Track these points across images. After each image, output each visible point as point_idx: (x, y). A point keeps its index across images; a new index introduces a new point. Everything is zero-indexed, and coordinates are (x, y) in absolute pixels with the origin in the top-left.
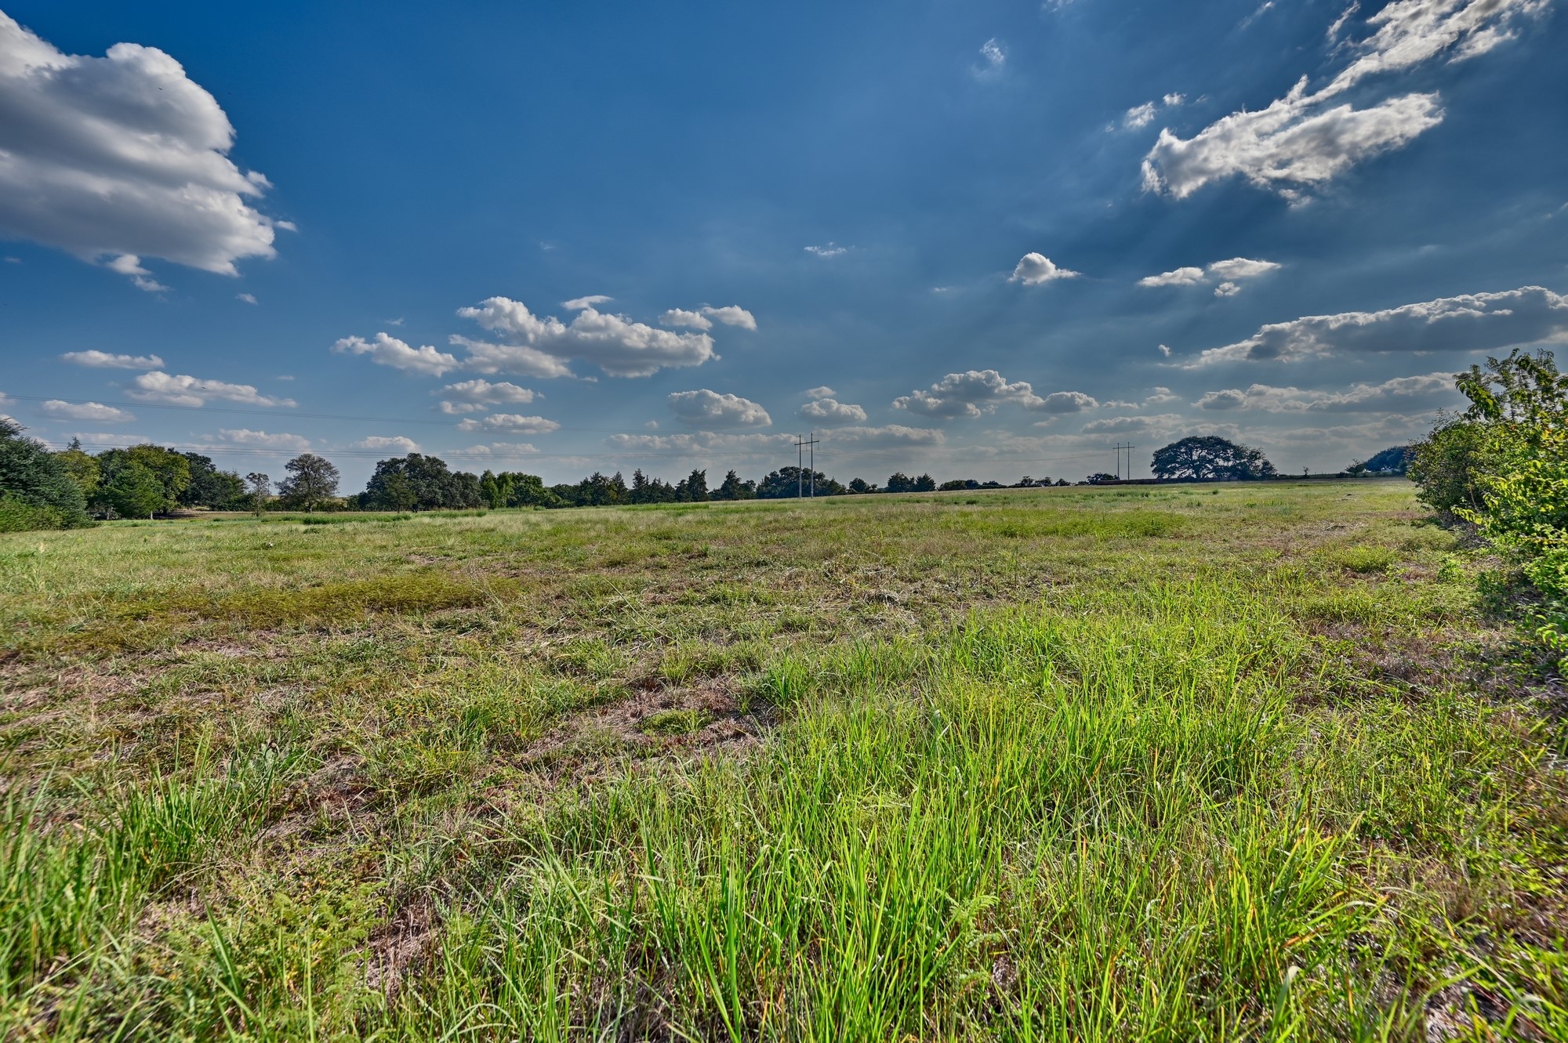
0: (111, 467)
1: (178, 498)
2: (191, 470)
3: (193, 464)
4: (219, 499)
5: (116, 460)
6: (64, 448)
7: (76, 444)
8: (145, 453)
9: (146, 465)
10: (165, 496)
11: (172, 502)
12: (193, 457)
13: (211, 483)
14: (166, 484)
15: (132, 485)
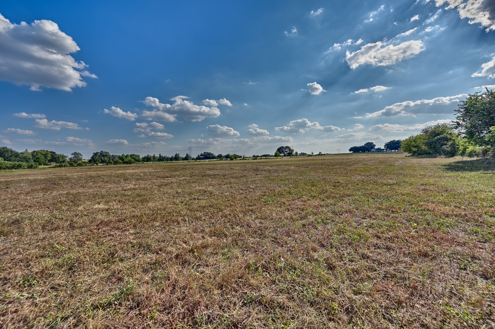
0: (34, 155)
1: (48, 161)
2: (51, 155)
3: (52, 154)
4: (57, 161)
5: (35, 153)
6: (24, 151)
7: (27, 150)
8: (41, 152)
9: (41, 154)
10: (46, 161)
11: (47, 162)
12: (51, 152)
13: (56, 158)
14: (46, 158)
15: (39, 159)
